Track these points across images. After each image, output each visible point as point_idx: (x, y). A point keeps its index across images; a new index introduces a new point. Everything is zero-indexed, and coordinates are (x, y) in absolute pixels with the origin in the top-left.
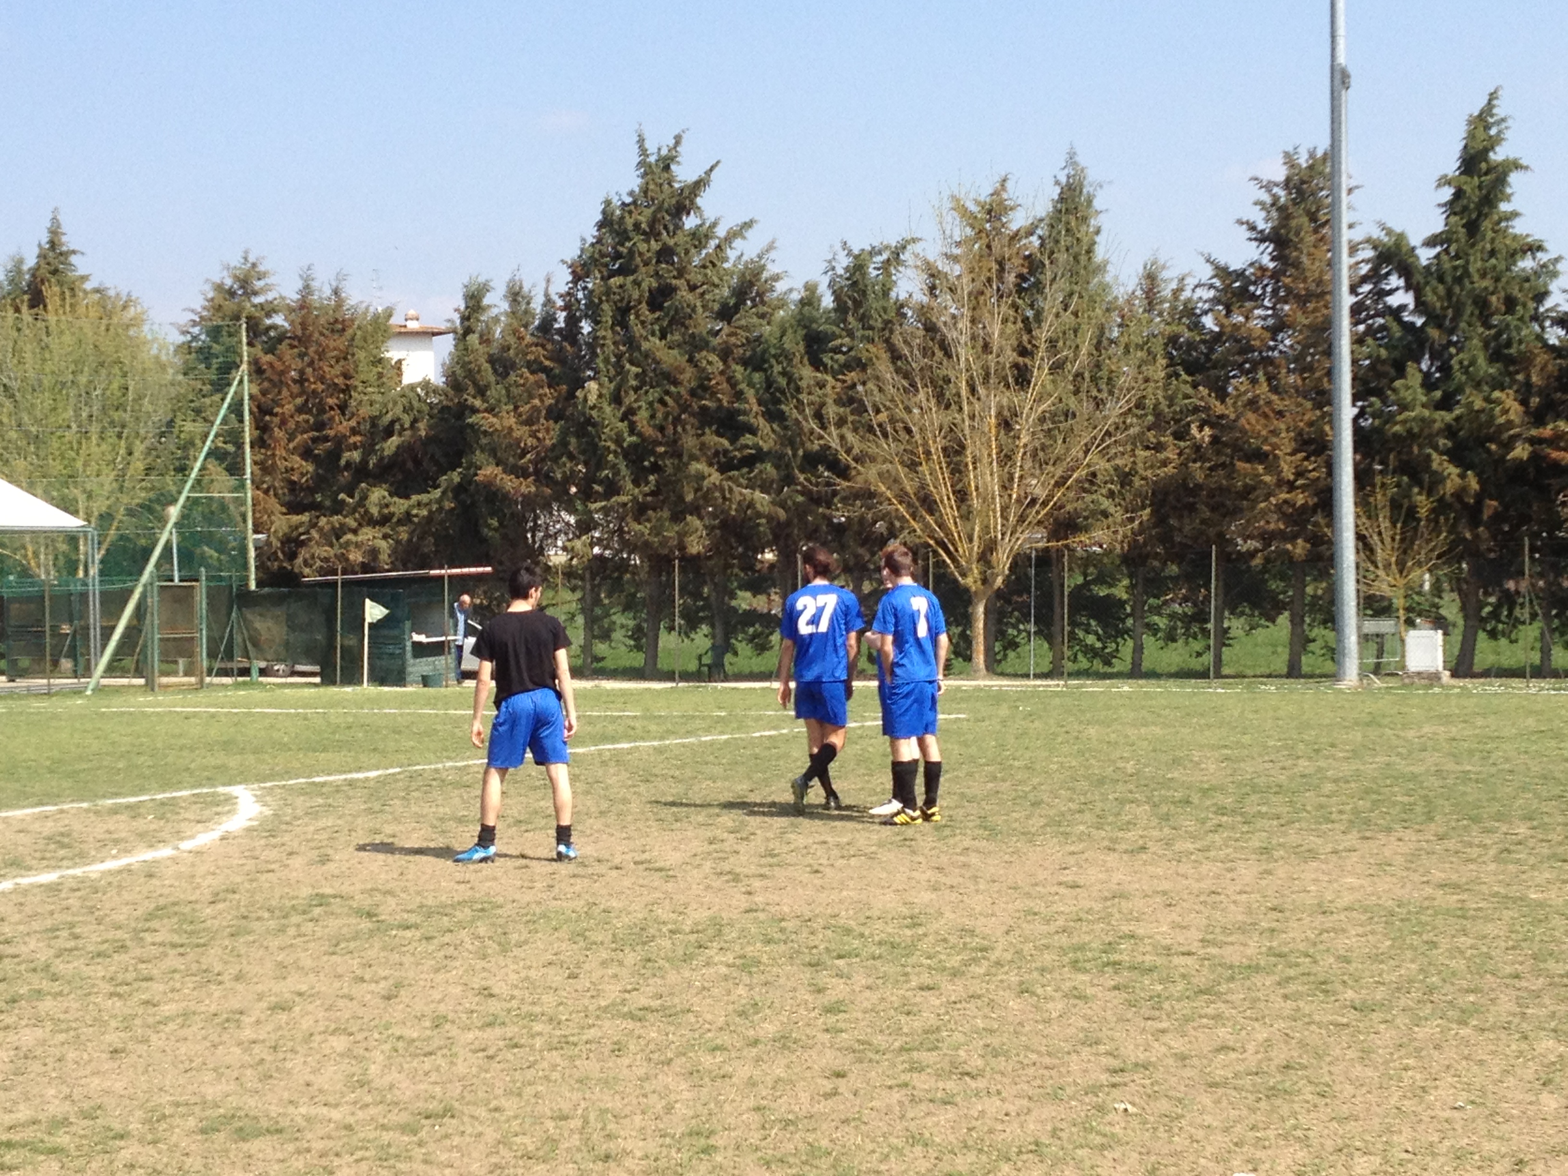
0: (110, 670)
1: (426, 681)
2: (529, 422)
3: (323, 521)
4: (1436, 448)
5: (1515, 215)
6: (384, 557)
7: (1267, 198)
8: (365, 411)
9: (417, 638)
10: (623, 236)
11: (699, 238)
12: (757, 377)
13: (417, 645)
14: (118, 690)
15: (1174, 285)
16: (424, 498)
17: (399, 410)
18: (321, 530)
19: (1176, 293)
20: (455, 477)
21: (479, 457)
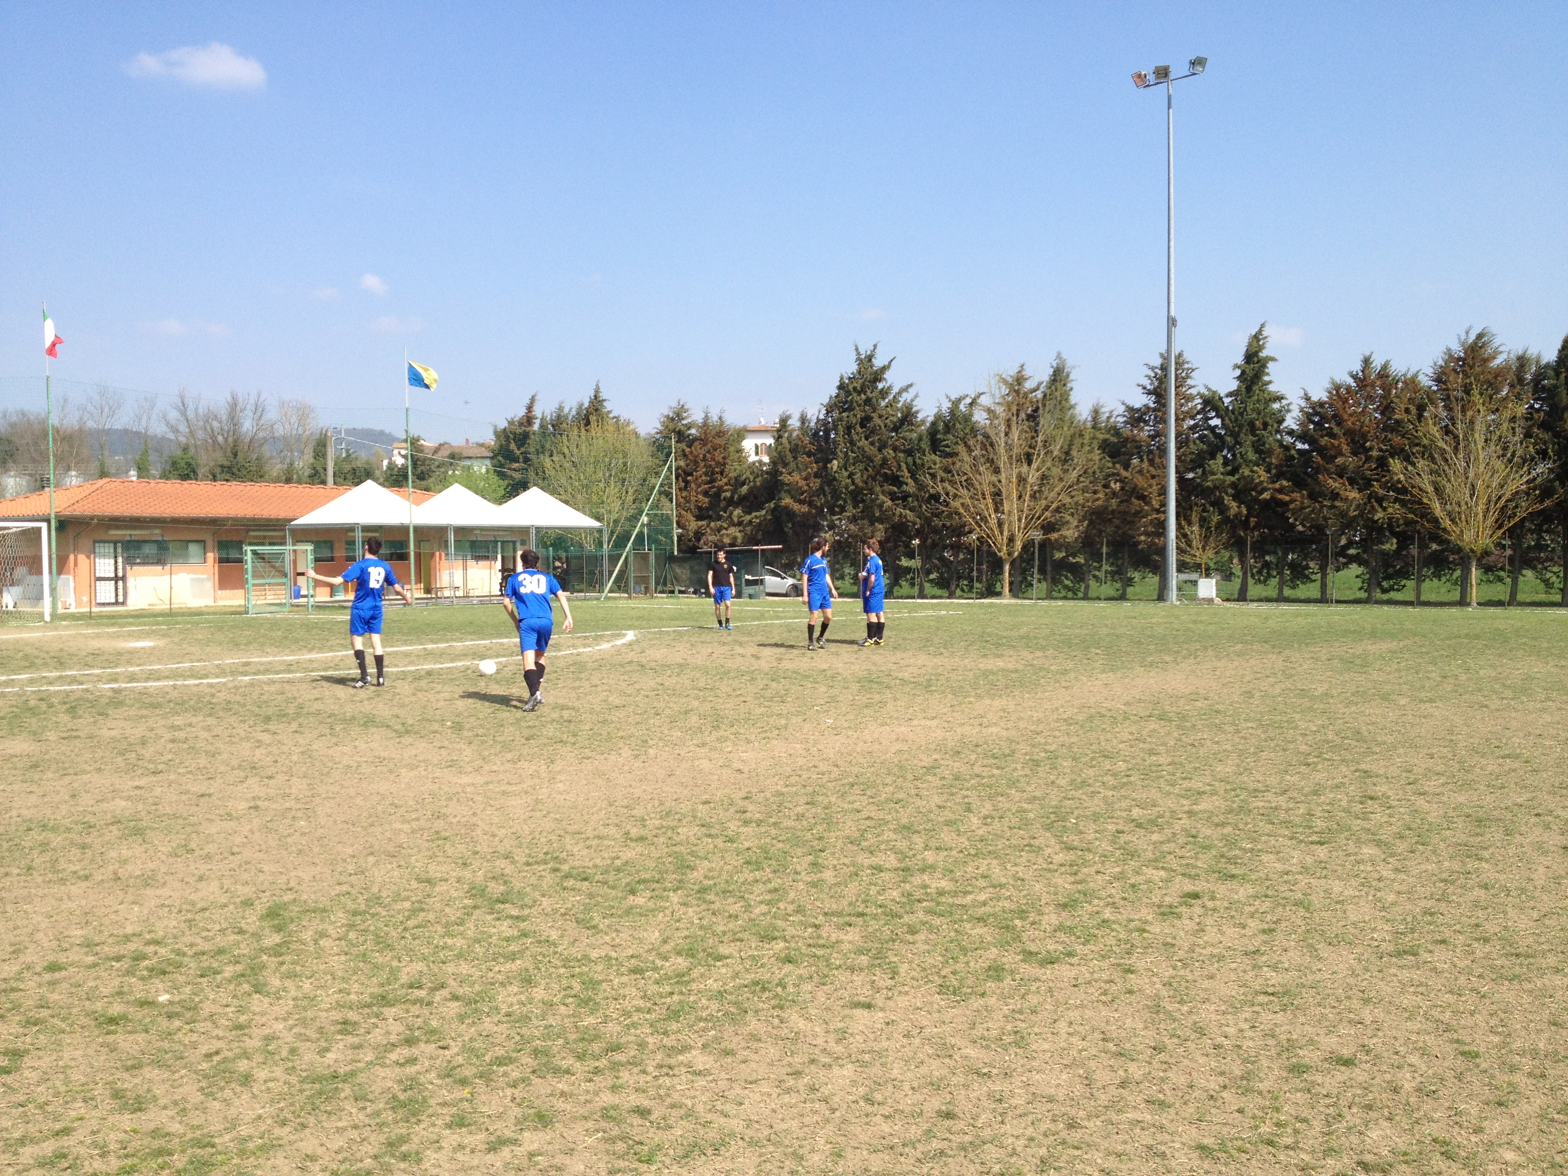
0: (611, 591)
1: (751, 596)
2: (806, 479)
3: (712, 524)
4: (1227, 494)
5: (1270, 382)
6: (739, 541)
7: (1153, 375)
8: (732, 475)
9: (747, 577)
10: (848, 393)
11: (884, 393)
12: (910, 459)
13: (747, 581)
14: (615, 598)
15: (1107, 415)
16: (758, 514)
17: (748, 473)
18: (711, 529)
19: (1109, 418)
20: (772, 505)
21: (783, 494)
